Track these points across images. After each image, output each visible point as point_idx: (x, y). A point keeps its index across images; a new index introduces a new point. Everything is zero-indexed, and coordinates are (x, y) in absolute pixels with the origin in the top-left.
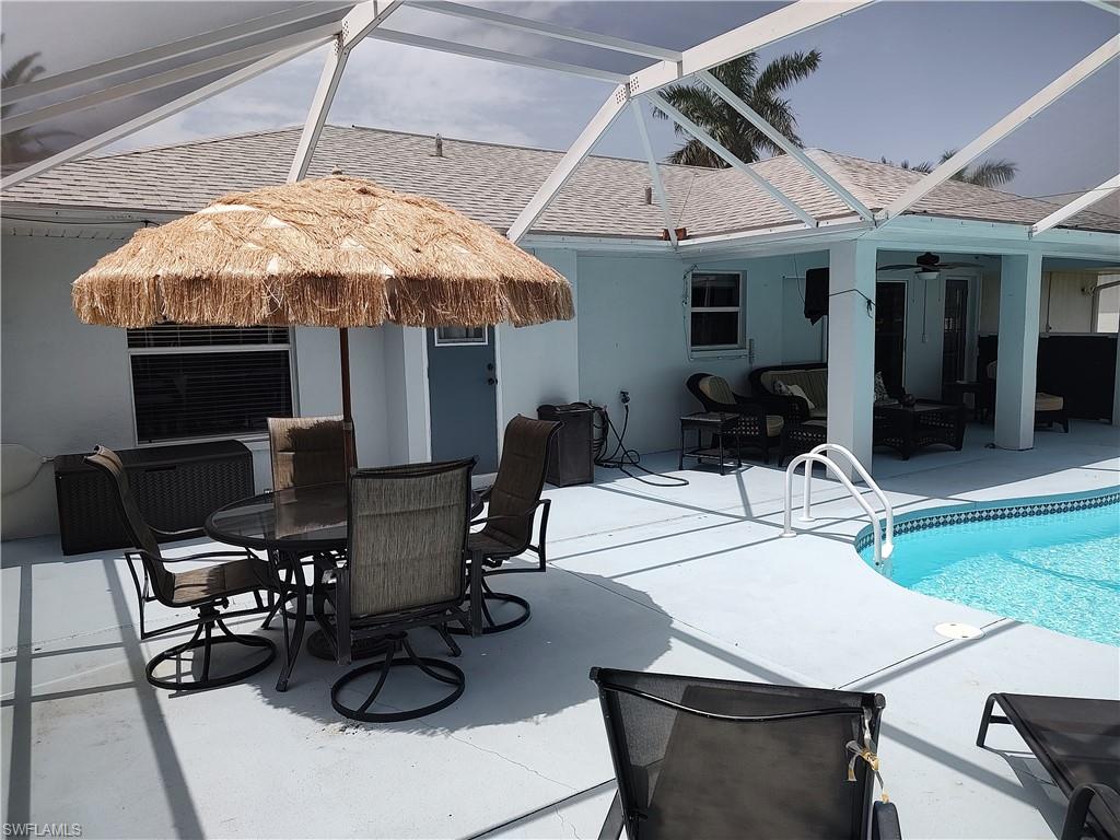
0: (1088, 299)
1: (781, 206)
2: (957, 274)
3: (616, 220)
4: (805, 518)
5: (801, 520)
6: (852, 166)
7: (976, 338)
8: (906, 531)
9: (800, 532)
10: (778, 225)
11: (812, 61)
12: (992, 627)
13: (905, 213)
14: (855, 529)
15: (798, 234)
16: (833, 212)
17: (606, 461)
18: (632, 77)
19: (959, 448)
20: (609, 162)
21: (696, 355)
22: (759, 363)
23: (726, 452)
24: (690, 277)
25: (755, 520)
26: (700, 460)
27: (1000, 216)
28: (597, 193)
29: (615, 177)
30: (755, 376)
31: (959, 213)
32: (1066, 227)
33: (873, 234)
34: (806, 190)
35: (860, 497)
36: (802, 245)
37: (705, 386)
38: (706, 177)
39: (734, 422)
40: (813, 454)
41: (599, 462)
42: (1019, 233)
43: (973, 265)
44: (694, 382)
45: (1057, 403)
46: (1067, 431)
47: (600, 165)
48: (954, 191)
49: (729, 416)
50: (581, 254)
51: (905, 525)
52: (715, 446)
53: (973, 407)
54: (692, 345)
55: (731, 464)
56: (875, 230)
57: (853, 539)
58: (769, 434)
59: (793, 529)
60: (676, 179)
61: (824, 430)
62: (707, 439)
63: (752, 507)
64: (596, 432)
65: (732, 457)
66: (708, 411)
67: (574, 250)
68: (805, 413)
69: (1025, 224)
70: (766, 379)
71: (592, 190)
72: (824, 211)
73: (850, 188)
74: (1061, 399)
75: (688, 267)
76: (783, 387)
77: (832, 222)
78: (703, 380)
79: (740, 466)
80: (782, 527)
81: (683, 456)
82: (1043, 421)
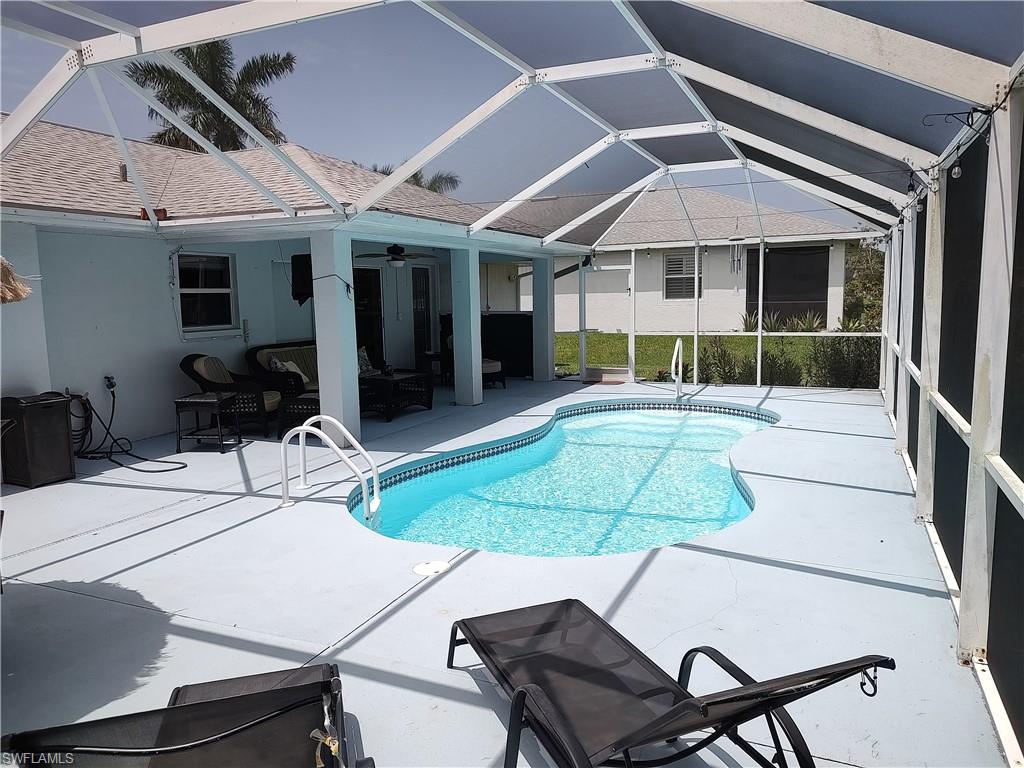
0: (513, 284)
1: (261, 194)
2: (420, 263)
3: (85, 194)
4: (302, 486)
5: (299, 488)
6: (327, 163)
7: (438, 316)
8: (391, 485)
9: (297, 500)
10: (259, 212)
11: (288, 61)
12: (457, 559)
13: (371, 209)
14: (346, 490)
15: (278, 222)
16: (310, 204)
17: (90, 452)
18: (84, 44)
19: (430, 408)
20: (77, 132)
21: (189, 336)
22: (254, 342)
23: (225, 431)
24: (175, 258)
25: (256, 494)
26: (199, 440)
27: (446, 217)
28: (61, 165)
29: (84, 149)
30: (251, 355)
31: (414, 212)
32: (492, 229)
33: (346, 226)
34: (285, 182)
35: (349, 461)
36: (284, 233)
37: (200, 366)
38: (187, 159)
39: (232, 401)
40: (306, 427)
41: (82, 454)
42: (460, 231)
43: (431, 256)
44: (188, 363)
45: (497, 367)
46: (505, 388)
47: (64, 134)
48: (411, 194)
49: (227, 395)
50: (41, 230)
51: (389, 480)
52: (213, 425)
53: (439, 373)
54: (184, 325)
55: (231, 442)
56: (347, 223)
57: (346, 500)
58: (266, 408)
59: (291, 498)
60: (156, 159)
61: (317, 402)
62: (205, 419)
63: (253, 482)
64: (76, 423)
65: (231, 435)
66: (205, 392)
67: (31, 224)
68: (300, 387)
69: (465, 225)
70: (261, 356)
71: (55, 160)
72: (301, 202)
73: (323, 183)
74: (500, 363)
75: (173, 248)
76: (279, 364)
77: (310, 213)
78: (197, 361)
79: (241, 442)
80: (280, 497)
81: (181, 438)
82: (489, 380)
